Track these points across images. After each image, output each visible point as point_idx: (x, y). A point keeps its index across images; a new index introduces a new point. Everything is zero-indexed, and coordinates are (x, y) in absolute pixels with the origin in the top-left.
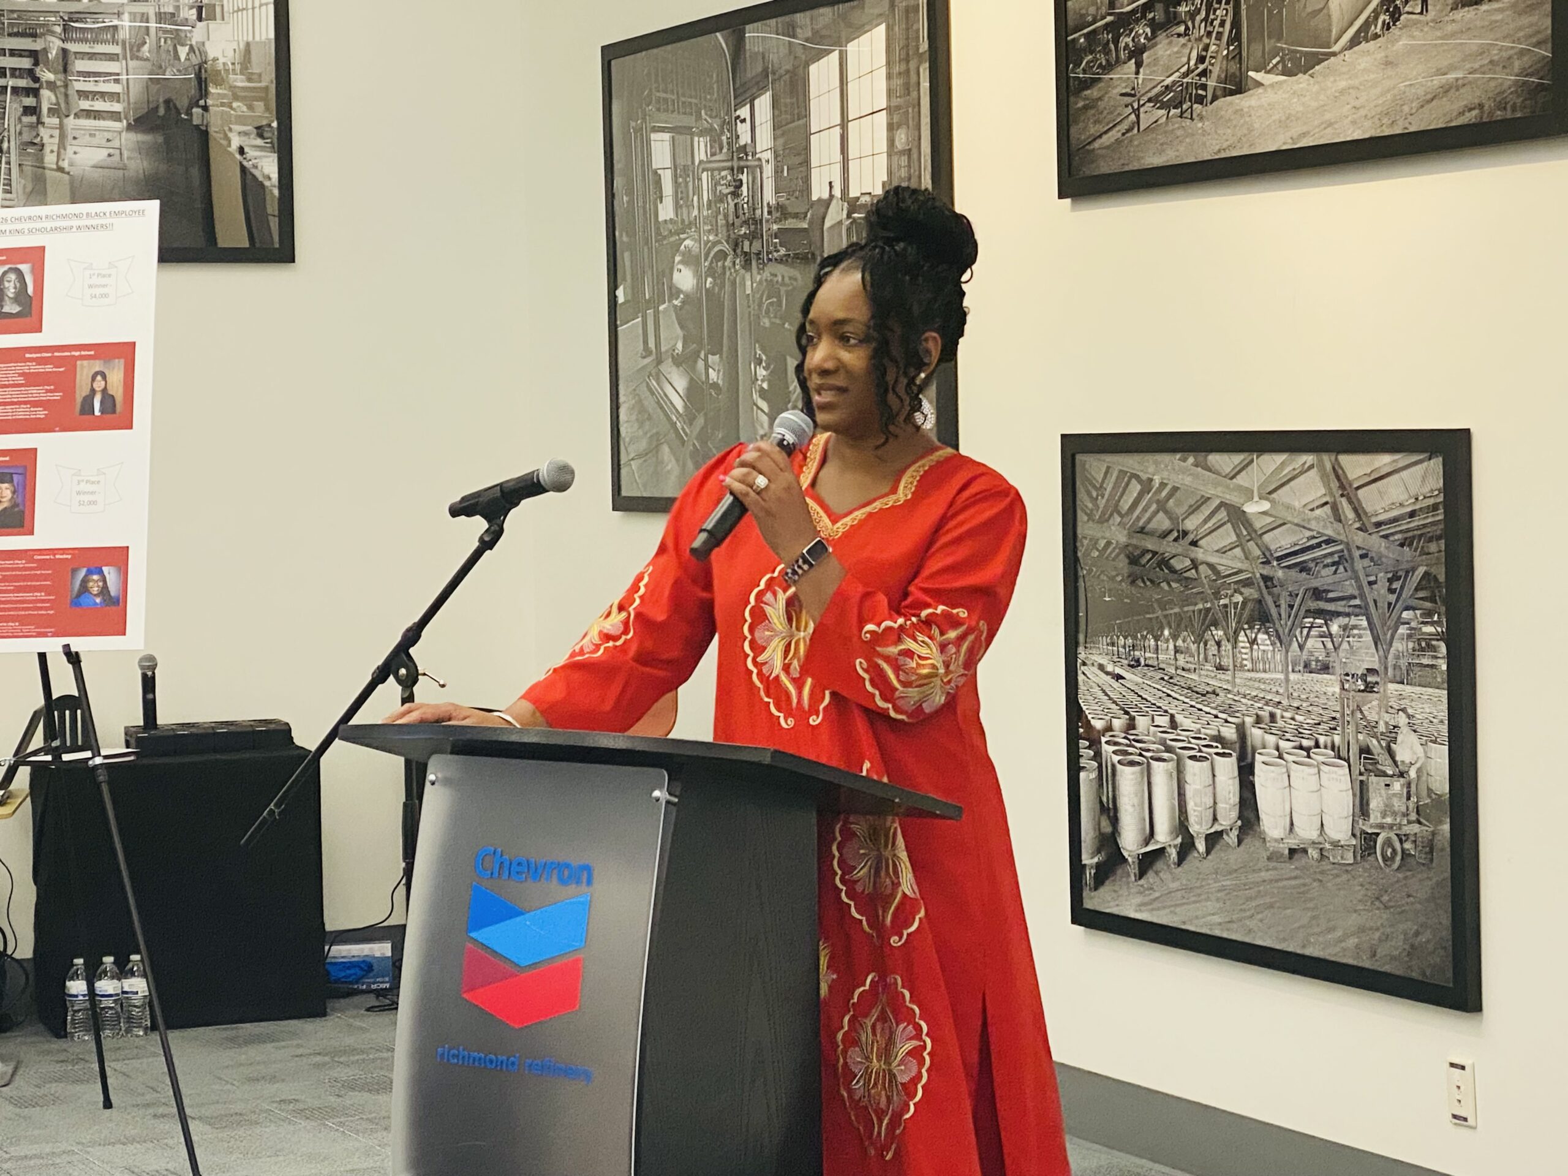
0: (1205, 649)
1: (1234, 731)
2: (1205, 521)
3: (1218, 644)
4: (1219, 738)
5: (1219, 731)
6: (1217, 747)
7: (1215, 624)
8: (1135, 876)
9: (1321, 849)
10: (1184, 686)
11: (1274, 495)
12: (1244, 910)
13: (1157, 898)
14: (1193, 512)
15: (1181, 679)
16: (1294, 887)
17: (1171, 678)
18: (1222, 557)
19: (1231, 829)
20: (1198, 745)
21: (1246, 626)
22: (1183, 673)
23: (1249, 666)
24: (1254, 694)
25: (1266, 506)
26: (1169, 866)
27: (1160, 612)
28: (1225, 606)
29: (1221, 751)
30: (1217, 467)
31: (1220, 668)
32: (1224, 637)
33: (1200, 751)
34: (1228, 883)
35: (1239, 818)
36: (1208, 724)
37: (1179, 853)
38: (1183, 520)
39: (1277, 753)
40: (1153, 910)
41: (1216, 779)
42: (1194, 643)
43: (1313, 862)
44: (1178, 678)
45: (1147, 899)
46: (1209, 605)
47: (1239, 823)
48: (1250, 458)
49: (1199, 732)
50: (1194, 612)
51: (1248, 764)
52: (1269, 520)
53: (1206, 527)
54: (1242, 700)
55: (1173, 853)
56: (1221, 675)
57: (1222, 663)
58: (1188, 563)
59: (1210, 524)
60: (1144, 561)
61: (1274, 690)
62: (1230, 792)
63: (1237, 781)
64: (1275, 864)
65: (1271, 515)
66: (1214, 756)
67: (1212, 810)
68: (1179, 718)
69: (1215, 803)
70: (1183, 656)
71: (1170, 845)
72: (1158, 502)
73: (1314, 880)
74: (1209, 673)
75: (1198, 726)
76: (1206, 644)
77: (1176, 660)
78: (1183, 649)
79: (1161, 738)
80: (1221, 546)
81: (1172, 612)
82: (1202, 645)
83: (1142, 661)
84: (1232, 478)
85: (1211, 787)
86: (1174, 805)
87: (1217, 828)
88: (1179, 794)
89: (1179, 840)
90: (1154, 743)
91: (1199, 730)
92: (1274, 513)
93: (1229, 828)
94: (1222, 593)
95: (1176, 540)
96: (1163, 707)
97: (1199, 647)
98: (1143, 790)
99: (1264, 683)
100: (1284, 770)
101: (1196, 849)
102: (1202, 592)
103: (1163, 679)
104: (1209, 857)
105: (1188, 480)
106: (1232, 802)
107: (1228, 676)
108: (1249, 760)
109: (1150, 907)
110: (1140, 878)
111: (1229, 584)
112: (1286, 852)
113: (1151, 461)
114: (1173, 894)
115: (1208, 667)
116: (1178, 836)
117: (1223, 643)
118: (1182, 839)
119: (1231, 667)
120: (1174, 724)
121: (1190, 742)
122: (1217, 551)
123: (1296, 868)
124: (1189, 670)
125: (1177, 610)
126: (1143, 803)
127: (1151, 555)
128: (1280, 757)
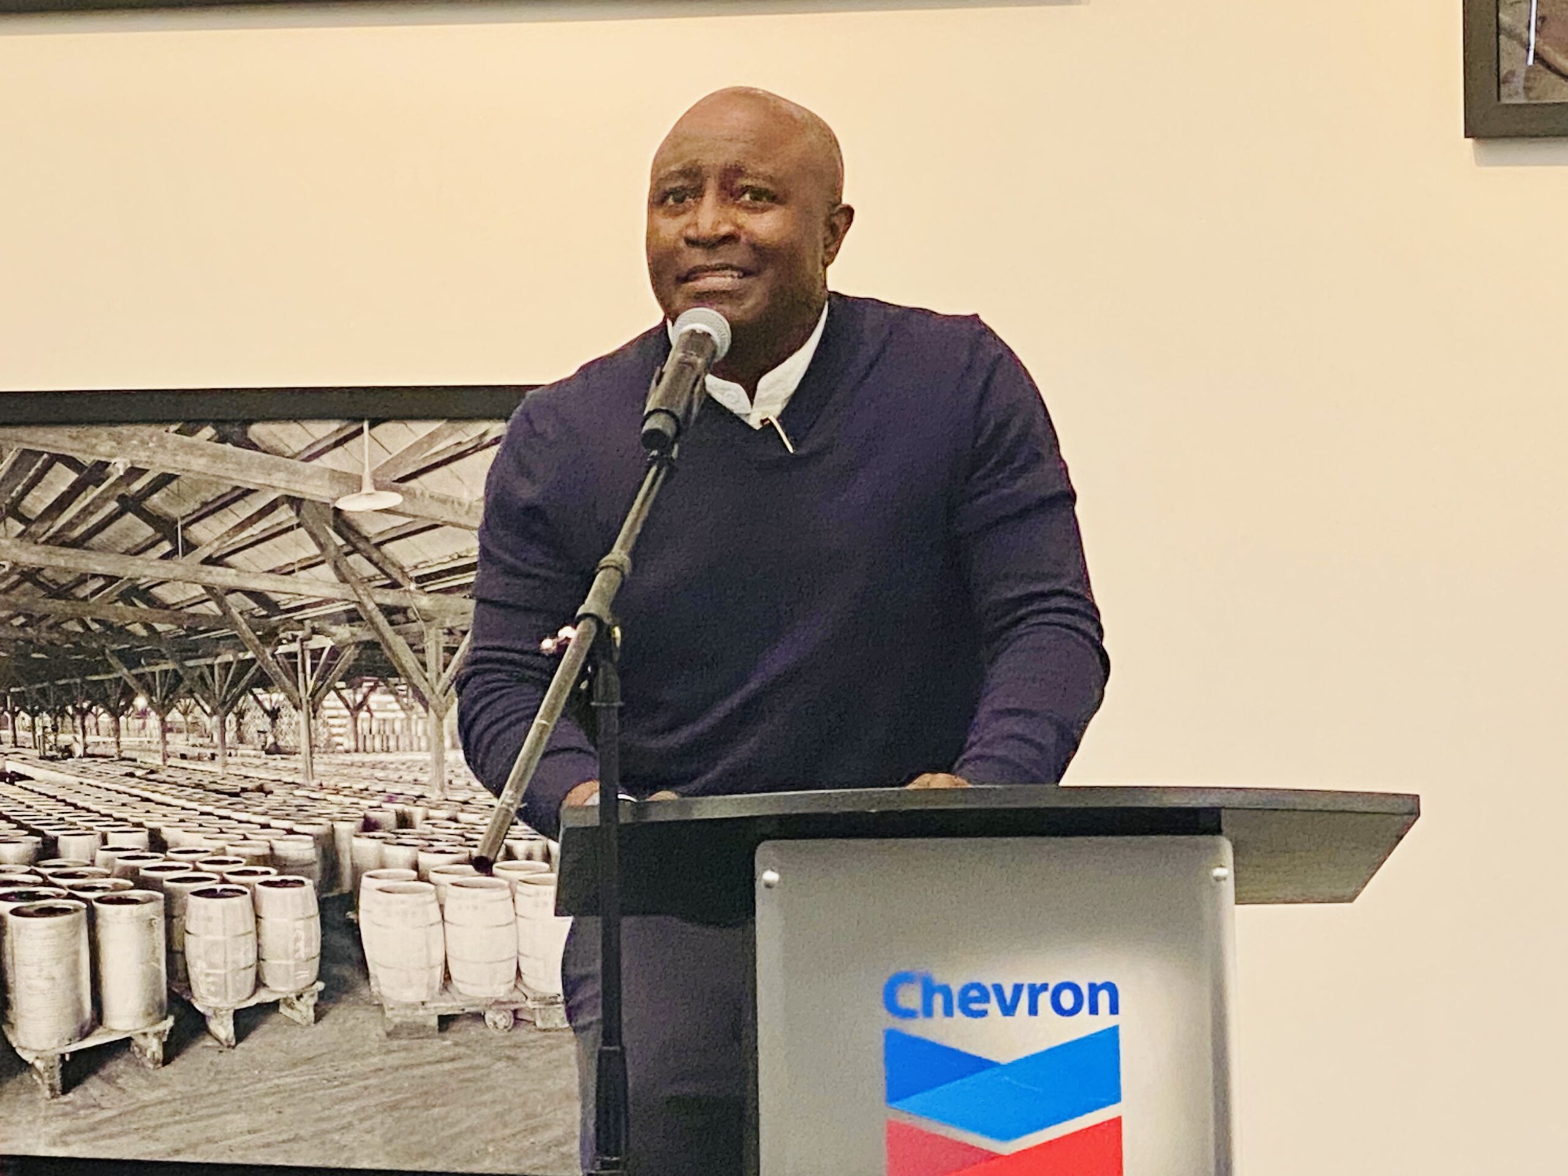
0: (239, 724)
1: (312, 845)
2: (242, 526)
3: (274, 714)
4: (271, 859)
5: (271, 849)
6: (268, 873)
7: (265, 682)
8: (52, 1088)
9: (515, 1012)
10: (186, 782)
11: (412, 483)
12: (329, 1118)
13: (109, 1120)
14: (212, 512)
15: (179, 773)
16: (451, 1073)
17: (152, 772)
18: (283, 582)
19: (299, 997)
20: (219, 873)
21: (342, 684)
22: (184, 763)
23: (349, 744)
24: (357, 787)
25: (392, 499)
26: (140, 1065)
27: (125, 671)
28: (292, 655)
29: (278, 878)
30: (274, 442)
31: (275, 750)
32: (287, 703)
33: (224, 881)
34: (288, 1080)
35: (319, 979)
36: (245, 838)
37: (165, 1046)
38: (184, 527)
39: (415, 873)
40: (96, 1139)
41: (264, 923)
42: (210, 716)
43: (496, 1032)
44: (170, 771)
45: (82, 1123)
46: (250, 655)
47: (320, 986)
48: (354, 428)
49: (223, 851)
50: (211, 667)
51: (342, 896)
52: (400, 520)
53: (244, 534)
54: (329, 797)
55: (154, 1047)
56: (277, 761)
57: (281, 743)
58: (198, 591)
59: (256, 530)
60: (83, 592)
61: (410, 778)
62: (297, 940)
63: (316, 923)
64: (404, 1042)
65: (403, 514)
66: (259, 887)
67: (252, 971)
68: (168, 834)
69: (259, 959)
70: (183, 736)
71: (145, 1034)
72: (122, 499)
73: (499, 1059)
74: (248, 760)
75: (220, 844)
76: (241, 715)
77: (166, 743)
78: (184, 727)
79: (125, 868)
80: (282, 564)
81: (156, 669)
82: (231, 717)
83: (78, 750)
84: (308, 459)
85: (253, 936)
86: (159, 971)
87: (264, 996)
88: (170, 951)
89: (170, 1022)
90: (107, 876)
91: (223, 849)
92: (410, 509)
93: (293, 996)
94: (282, 635)
95: (166, 557)
96: (130, 819)
97: (223, 722)
98: (77, 953)
99: (383, 769)
100: (433, 897)
101: (209, 1032)
102: (235, 636)
103: (132, 775)
104: (241, 1045)
105: (198, 464)
106: (302, 954)
107: (298, 762)
108: (347, 887)
109: (92, 1135)
110: (65, 1091)
111: (301, 621)
112: (434, 1022)
113: (105, 435)
114: (150, 1109)
115: (244, 749)
116: (166, 1018)
117: (283, 711)
118: (176, 1022)
119: (304, 747)
120: (157, 843)
121: (196, 869)
122: (272, 571)
123: (456, 1044)
124: (199, 758)
125: (170, 666)
126: (74, 973)
127: (101, 582)
128: (422, 878)
